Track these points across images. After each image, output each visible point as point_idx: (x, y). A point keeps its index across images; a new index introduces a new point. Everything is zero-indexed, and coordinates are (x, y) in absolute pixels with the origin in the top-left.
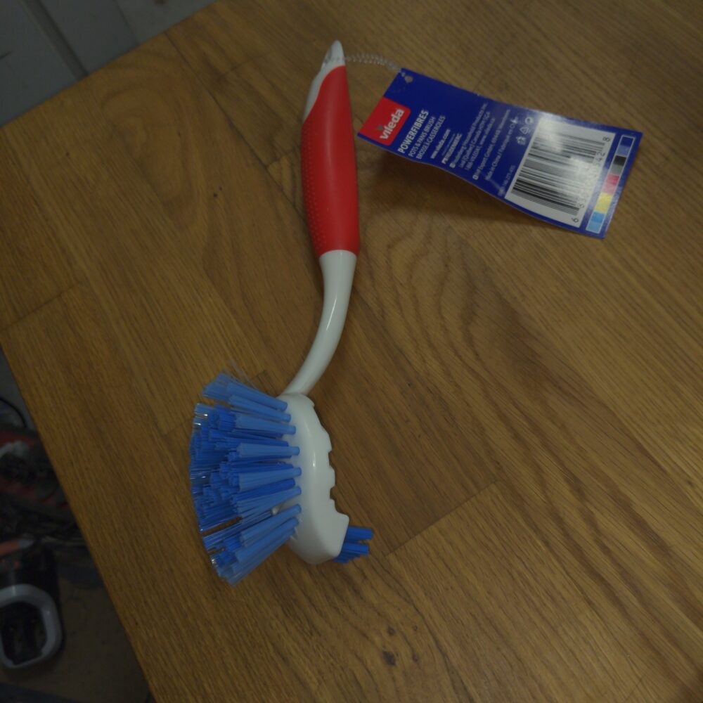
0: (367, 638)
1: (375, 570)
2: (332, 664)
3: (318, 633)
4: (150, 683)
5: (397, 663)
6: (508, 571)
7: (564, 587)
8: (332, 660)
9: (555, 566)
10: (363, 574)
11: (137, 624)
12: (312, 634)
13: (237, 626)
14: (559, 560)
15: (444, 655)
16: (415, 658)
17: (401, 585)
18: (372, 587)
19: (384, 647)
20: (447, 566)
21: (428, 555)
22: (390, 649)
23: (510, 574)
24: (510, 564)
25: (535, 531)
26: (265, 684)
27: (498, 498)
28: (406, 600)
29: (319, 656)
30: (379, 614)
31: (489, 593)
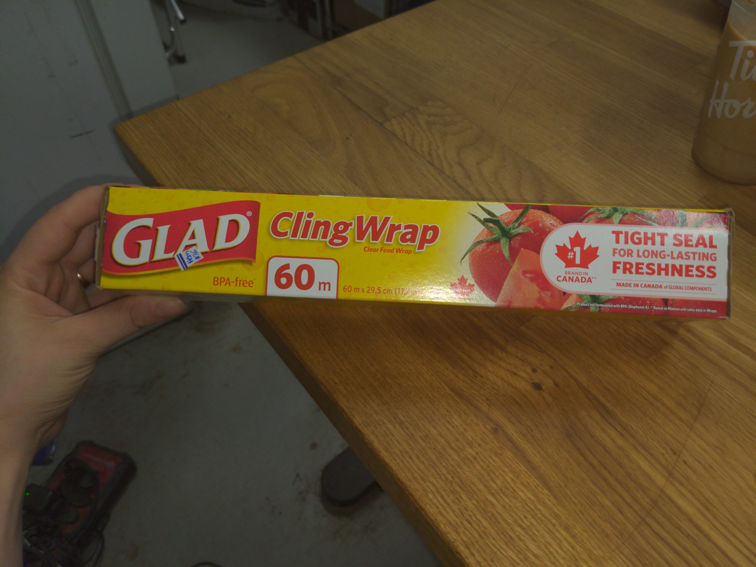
0: (518, 375)
1: (513, 336)
2: (496, 394)
3: (481, 376)
4: (354, 420)
5: (543, 387)
7: (646, 335)
8: (495, 391)
10: (505, 339)
11: (336, 383)
12: (476, 377)
13: (418, 377)
15: (576, 381)
16: (556, 385)
17: (534, 343)
18: (514, 346)
19: (532, 380)
20: (563, 330)
22: (536, 380)
26: (447, 411)
28: (540, 351)
29: (485, 390)
30: (523, 361)
31: (597, 342)
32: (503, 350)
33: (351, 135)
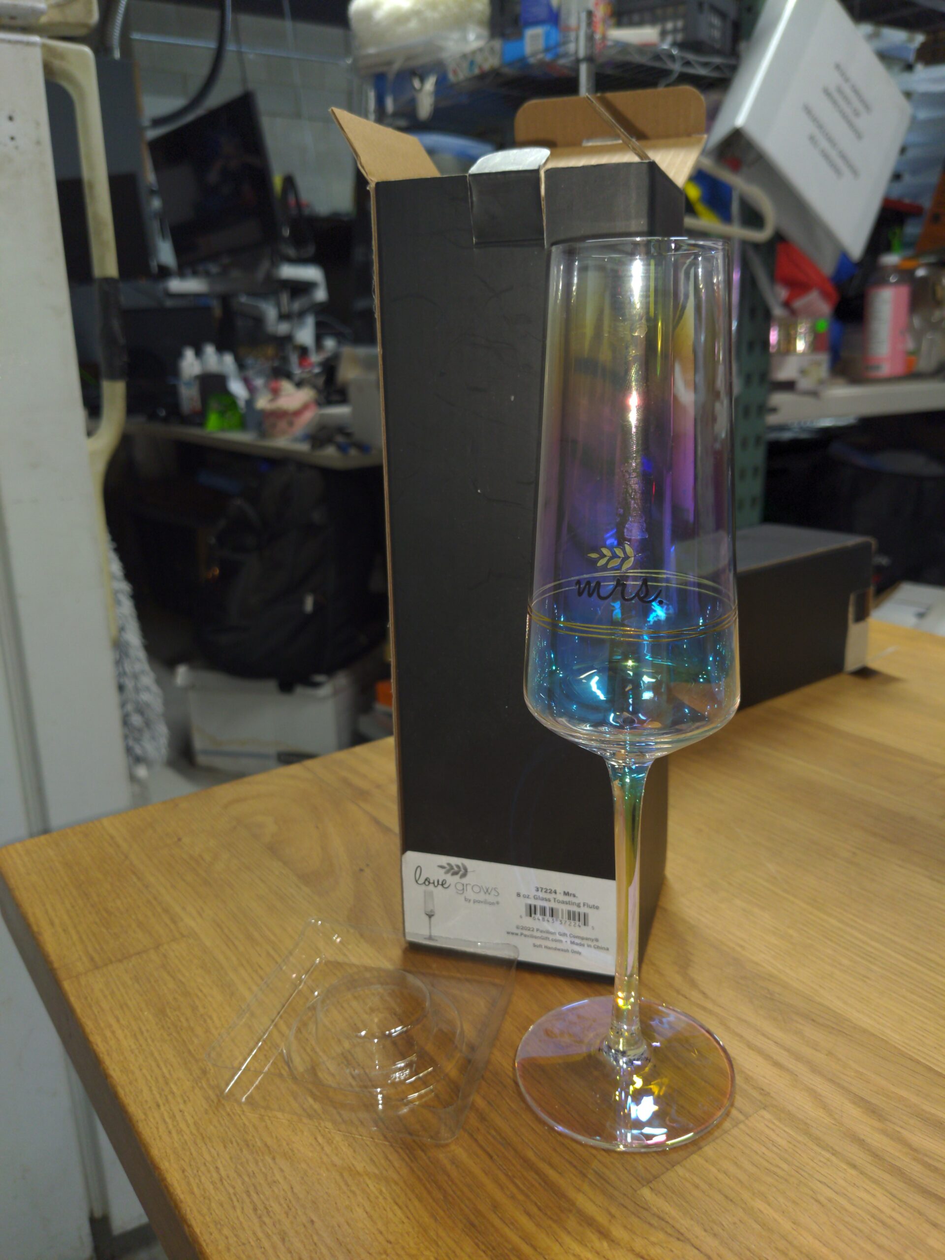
1: (625, 1207)
6: (813, 1198)
7: (893, 1209)
9: (874, 1189)
10: (610, 1213)
14: (876, 1182)
17: (667, 1222)
18: (625, 1227)
20: (726, 1197)
21: (697, 1187)
23: (817, 1201)
24: (812, 1190)
25: (833, 1154)
27: (774, 1123)
28: (678, 1239)
31: (794, 1223)
32: (604, 1234)
33: (368, 865)
